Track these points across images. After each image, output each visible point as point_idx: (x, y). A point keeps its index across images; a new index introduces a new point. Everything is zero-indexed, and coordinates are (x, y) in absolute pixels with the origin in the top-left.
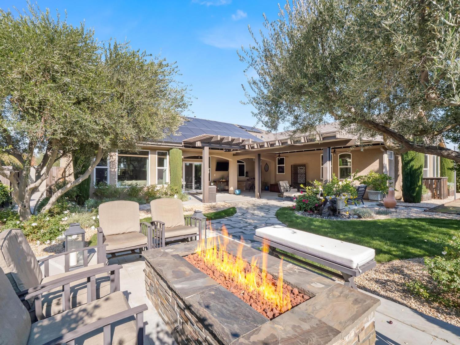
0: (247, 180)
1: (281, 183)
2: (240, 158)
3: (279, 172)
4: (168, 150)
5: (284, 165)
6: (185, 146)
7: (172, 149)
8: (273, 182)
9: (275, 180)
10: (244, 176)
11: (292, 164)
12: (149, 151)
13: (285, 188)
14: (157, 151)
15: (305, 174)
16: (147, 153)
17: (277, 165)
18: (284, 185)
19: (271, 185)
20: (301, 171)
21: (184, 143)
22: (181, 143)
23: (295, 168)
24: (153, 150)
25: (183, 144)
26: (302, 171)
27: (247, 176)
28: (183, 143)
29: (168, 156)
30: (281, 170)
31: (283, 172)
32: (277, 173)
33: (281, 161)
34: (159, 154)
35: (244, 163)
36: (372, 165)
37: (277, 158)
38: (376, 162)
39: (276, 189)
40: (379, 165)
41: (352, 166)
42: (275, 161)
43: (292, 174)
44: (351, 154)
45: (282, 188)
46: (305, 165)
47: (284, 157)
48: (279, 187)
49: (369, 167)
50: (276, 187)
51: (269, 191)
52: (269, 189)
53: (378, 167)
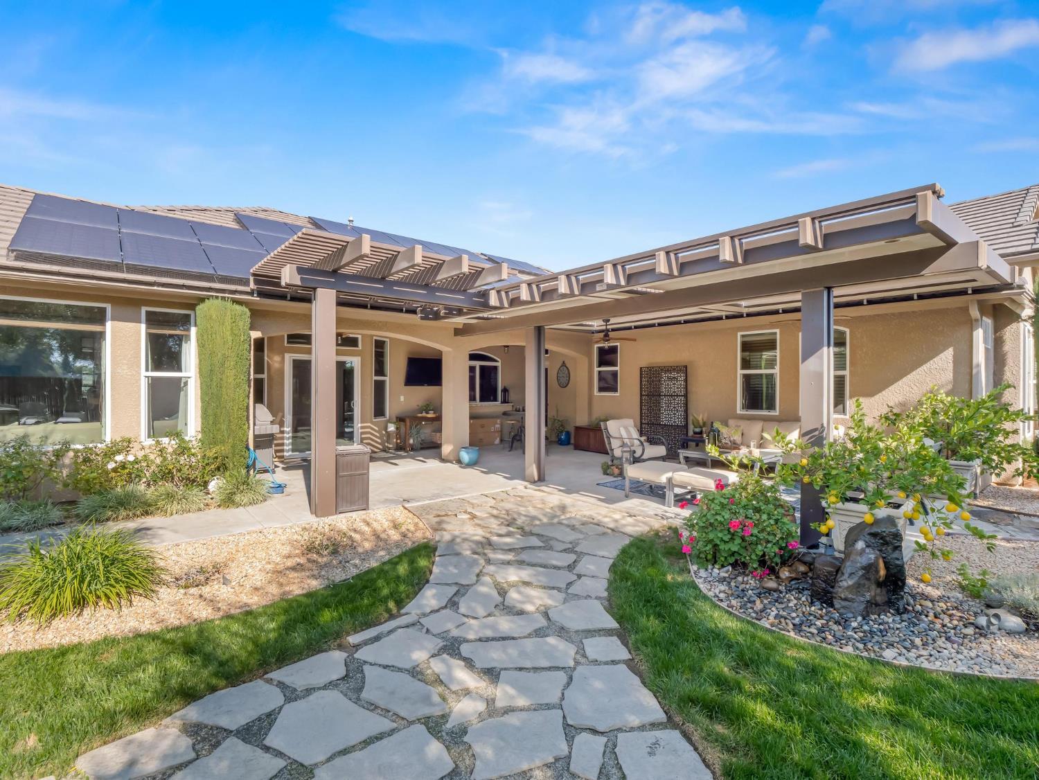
0: (505, 414)
1: (613, 427)
2: (479, 343)
3: (601, 389)
4: (192, 304)
5: (617, 368)
6: (261, 294)
7: (202, 300)
8: (582, 420)
9: (590, 414)
10: (495, 400)
11: (644, 364)
12: (108, 307)
13: (623, 445)
14: (144, 310)
15: (686, 396)
16: (98, 317)
17: (596, 370)
18: (624, 435)
19: (578, 429)
20: (670, 386)
21: (256, 282)
22: (246, 283)
23: (651, 378)
24: (127, 303)
25: (252, 286)
26: (676, 387)
27: (505, 401)
28: (252, 279)
29: (193, 330)
30: (609, 384)
31: (615, 390)
32: (596, 392)
33: (607, 357)
34: (152, 320)
35: (496, 361)
36: (925, 368)
37: (596, 346)
38: (944, 357)
39: (592, 441)
40: (954, 366)
41: (850, 372)
42: (589, 355)
43: (641, 395)
44: (847, 331)
45: (615, 444)
46: (686, 367)
47: (618, 344)
48: (606, 440)
49: (914, 373)
50: (592, 434)
51: (572, 447)
52: (572, 441)
53: (952, 375)
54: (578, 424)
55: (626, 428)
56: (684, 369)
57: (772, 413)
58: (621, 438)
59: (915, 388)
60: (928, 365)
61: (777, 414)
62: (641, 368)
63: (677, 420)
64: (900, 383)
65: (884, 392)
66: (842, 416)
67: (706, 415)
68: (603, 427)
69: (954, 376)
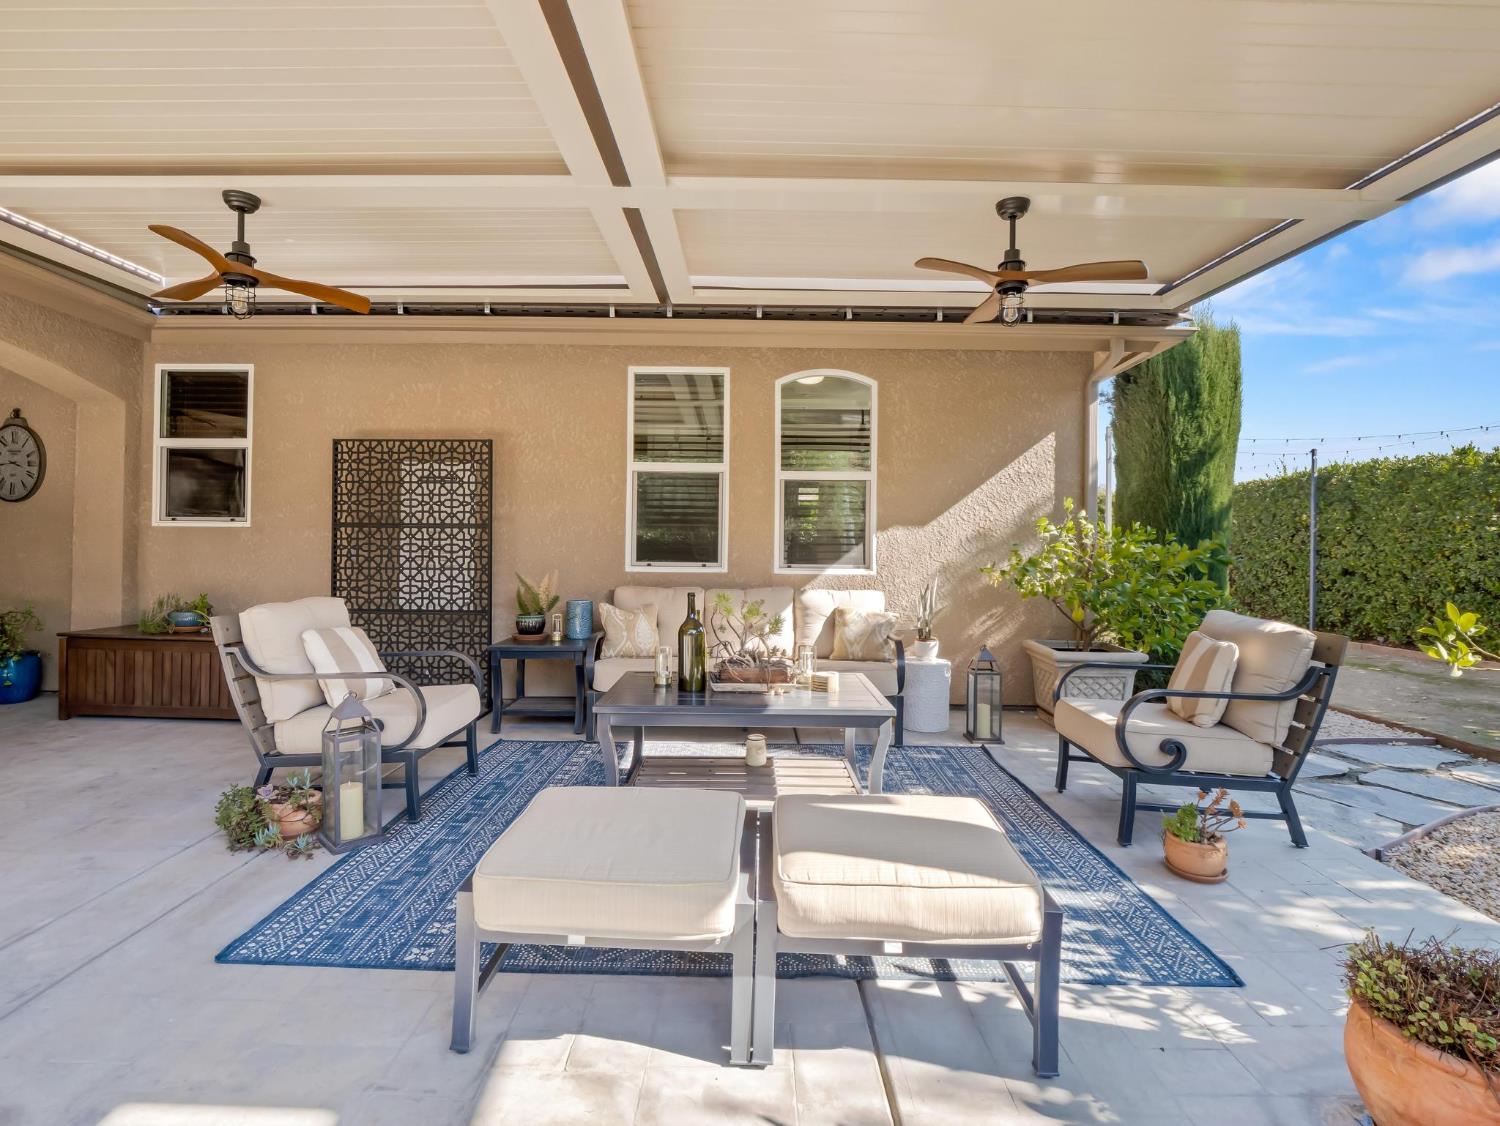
1: (262, 632)
3: (178, 508)
5: (243, 443)
8: (95, 608)
9: (133, 590)
11: (347, 429)
15: (487, 525)
17: (160, 444)
18: (323, 661)
19: (79, 639)
20: (437, 497)
23: (372, 473)
26: (458, 499)
32: (158, 518)
36: (1011, 472)
37: (159, 368)
38: (1040, 452)
39: (143, 680)
40: (1056, 469)
41: (880, 475)
42: (132, 394)
43: (336, 525)
44: (873, 384)
45: (280, 702)
46: (489, 444)
47: (250, 368)
48: (234, 689)
49: (993, 480)
50: (141, 658)
51: (49, 705)
52: (52, 682)
53: (1052, 486)
54: (76, 626)
55: (326, 632)
56: (480, 454)
57: (711, 569)
58: (312, 676)
59: (993, 509)
60: (1015, 465)
61: (724, 569)
62: (336, 442)
63: (455, 595)
64: (969, 500)
65: (941, 519)
66: (862, 572)
67: (555, 579)
68: (219, 638)
69: (1056, 488)
